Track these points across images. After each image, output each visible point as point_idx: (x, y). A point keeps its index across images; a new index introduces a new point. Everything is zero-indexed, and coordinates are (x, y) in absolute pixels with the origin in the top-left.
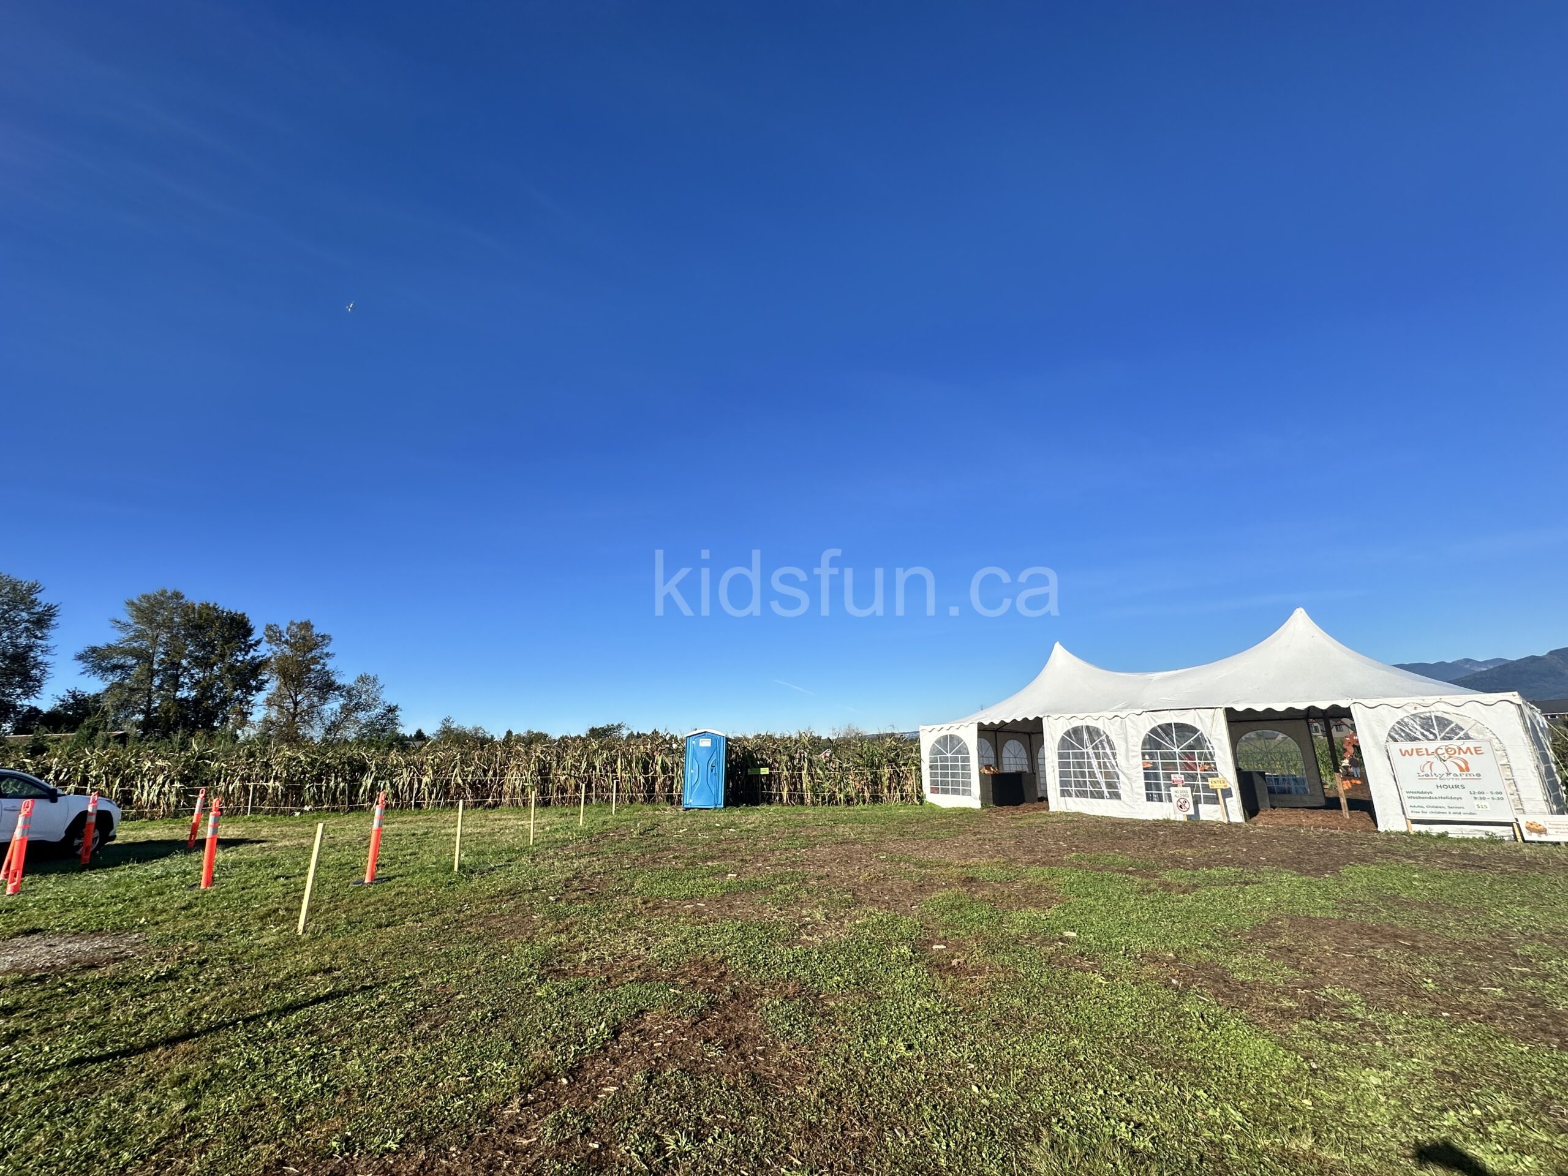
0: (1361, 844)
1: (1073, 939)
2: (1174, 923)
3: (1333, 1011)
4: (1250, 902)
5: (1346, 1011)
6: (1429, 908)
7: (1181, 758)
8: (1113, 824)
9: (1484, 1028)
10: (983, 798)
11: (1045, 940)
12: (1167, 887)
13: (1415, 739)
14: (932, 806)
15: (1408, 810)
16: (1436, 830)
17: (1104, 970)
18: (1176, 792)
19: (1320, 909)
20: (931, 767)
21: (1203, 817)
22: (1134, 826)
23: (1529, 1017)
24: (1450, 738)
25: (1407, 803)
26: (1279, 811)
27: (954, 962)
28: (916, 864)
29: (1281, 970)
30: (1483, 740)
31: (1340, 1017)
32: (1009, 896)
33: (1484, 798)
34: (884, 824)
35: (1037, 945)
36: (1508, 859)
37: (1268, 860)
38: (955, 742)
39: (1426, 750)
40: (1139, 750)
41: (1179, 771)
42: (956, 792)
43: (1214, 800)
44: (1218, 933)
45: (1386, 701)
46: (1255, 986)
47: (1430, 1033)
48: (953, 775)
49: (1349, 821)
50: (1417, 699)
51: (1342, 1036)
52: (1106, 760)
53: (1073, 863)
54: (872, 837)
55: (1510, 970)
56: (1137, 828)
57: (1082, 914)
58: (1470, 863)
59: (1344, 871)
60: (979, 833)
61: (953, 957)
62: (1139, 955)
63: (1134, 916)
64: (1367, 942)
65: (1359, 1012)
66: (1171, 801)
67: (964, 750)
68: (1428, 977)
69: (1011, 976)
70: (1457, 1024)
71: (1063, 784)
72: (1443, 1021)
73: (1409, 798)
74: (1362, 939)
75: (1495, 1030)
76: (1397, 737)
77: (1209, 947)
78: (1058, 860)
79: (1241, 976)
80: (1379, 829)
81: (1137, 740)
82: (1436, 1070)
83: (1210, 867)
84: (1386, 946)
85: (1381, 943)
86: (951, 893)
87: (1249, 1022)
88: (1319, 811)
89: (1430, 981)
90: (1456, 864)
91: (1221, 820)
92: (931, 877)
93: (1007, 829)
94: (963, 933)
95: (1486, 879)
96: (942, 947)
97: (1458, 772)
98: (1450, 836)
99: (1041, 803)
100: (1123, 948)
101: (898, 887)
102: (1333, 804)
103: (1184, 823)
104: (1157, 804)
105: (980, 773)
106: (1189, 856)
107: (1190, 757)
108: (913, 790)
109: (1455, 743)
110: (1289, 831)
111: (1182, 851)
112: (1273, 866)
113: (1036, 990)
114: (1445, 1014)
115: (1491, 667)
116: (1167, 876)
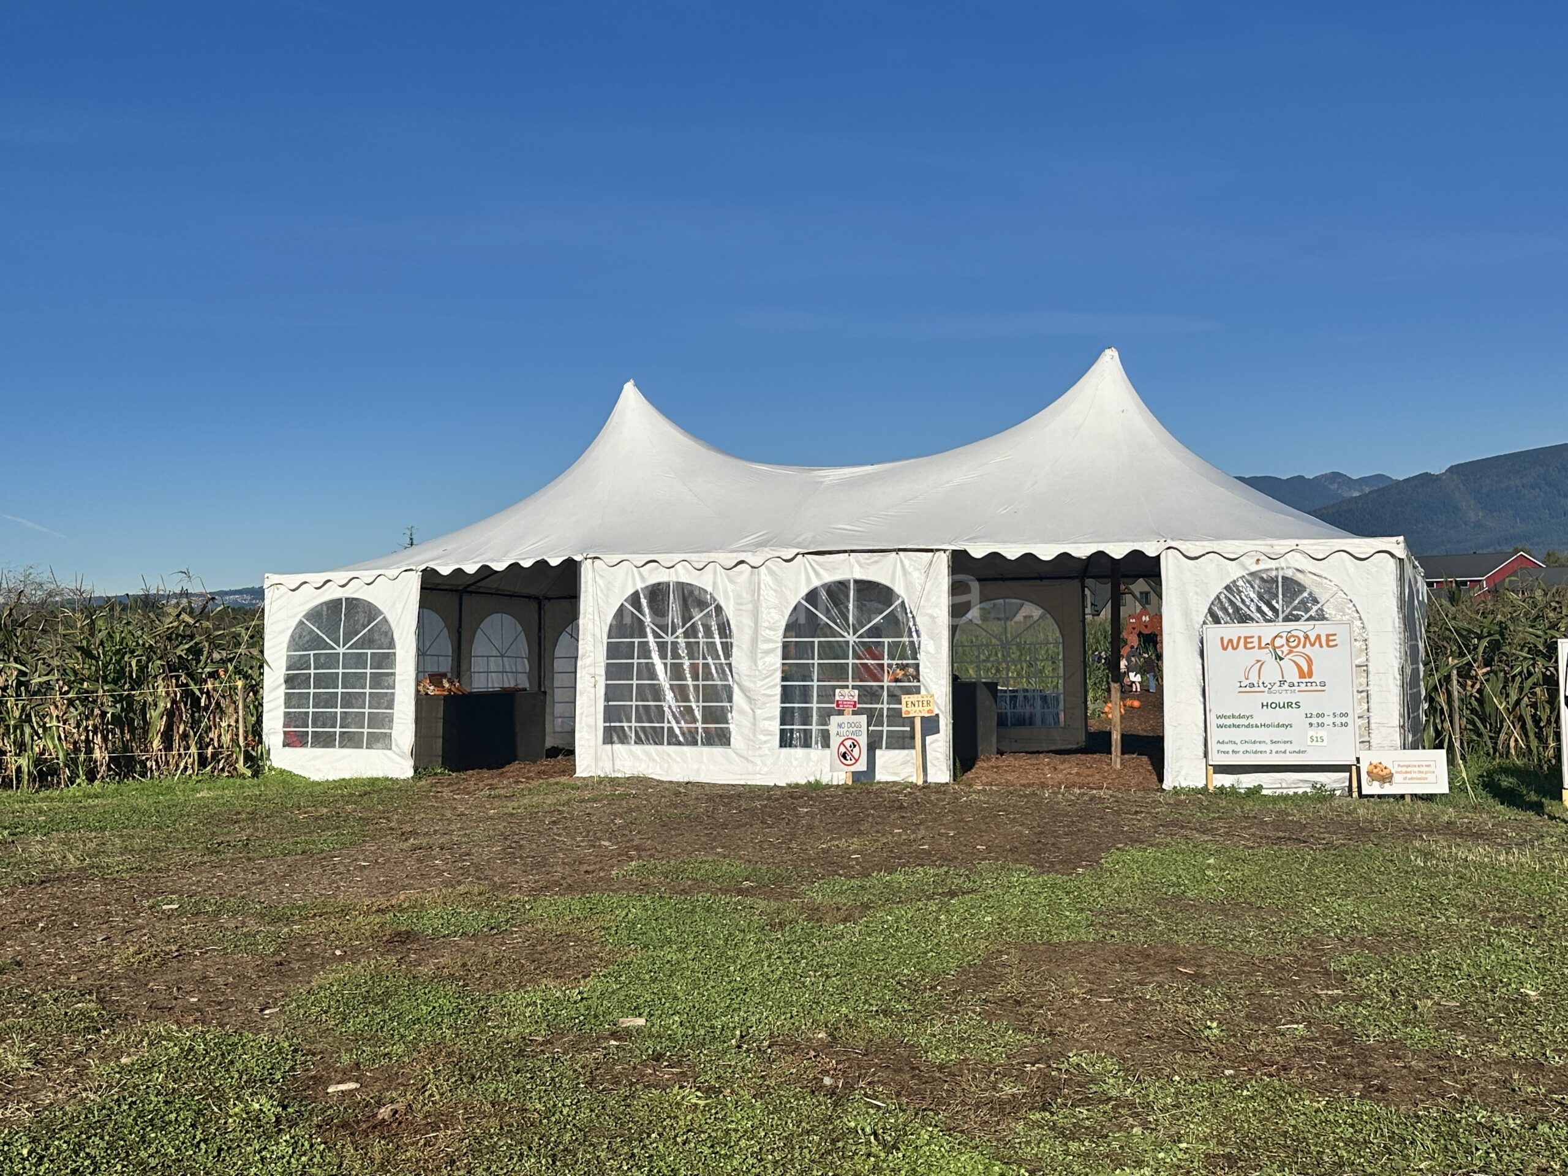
0: (1136, 813)
1: (639, 1030)
2: (828, 977)
3: (1076, 1092)
4: (958, 925)
5: (1095, 1088)
6: (1224, 912)
7: (857, 656)
8: (710, 799)
9: (1277, 1083)
10: (420, 753)
11: (580, 1039)
12: (815, 913)
13: (1244, 619)
14: (286, 778)
15: (1213, 746)
16: (1247, 781)
17: (701, 1079)
18: (840, 726)
19: (1068, 928)
20: (290, 681)
21: (882, 775)
22: (752, 799)
23: (1333, 1059)
24: (1297, 619)
25: (1215, 735)
26: (1009, 760)
27: (384, 1113)
28: (262, 916)
29: (1002, 1037)
30: (1341, 623)
31: (1086, 1101)
32: (498, 962)
33: (1322, 725)
34: (158, 828)
35: (565, 1053)
36: (1336, 824)
37: (989, 850)
38: (361, 617)
39: (1260, 638)
40: (776, 638)
41: (850, 683)
42: (350, 741)
43: (903, 741)
44: (904, 987)
45: (1215, 546)
46: (961, 1070)
47: (1206, 1103)
48: (348, 700)
49: (1119, 772)
50: (1260, 545)
51: (1087, 1128)
52: (710, 660)
53: (631, 882)
54: (134, 861)
55: (1318, 995)
56: (758, 804)
57: (654, 980)
58: (1287, 835)
59: (1107, 861)
60: (414, 833)
61: (380, 1104)
62: (766, 1043)
63: (755, 974)
64: (1133, 975)
65: (1112, 1086)
66: (826, 744)
67: (382, 637)
68: (1212, 1020)
69: (514, 1119)
70: (1242, 1086)
71: (610, 714)
72: (1225, 1082)
73: (1220, 726)
74: (1126, 971)
75: (1289, 1085)
76: (1220, 614)
77: (886, 1013)
78: (600, 879)
79: (939, 1056)
80: (1164, 787)
81: (777, 617)
82: (1207, 1156)
83: (891, 871)
84: (1160, 978)
85: (1153, 974)
86: (363, 968)
87: (949, 1130)
88: (1073, 758)
89: (1215, 1024)
90: (1268, 838)
91: (913, 779)
92: (304, 941)
93: (480, 820)
94: (400, 1049)
95: (1304, 860)
96: (352, 1086)
97: (1295, 679)
98: (1264, 792)
99: (552, 761)
100: (738, 1032)
101: (221, 972)
102: (1098, 743)
103: (846, 788)
104: (799, 752)
105: (418, 692)
106: (855, 852)
107: (872, 651)
108: (235, 741)
109: (1300, 627)
110: (1026, 796)
111: (843, 844)
112: (997, 859)
113: (567, 1137)
114: (1227, 1072)
115: (1367, 490)
116: (816, 893)
